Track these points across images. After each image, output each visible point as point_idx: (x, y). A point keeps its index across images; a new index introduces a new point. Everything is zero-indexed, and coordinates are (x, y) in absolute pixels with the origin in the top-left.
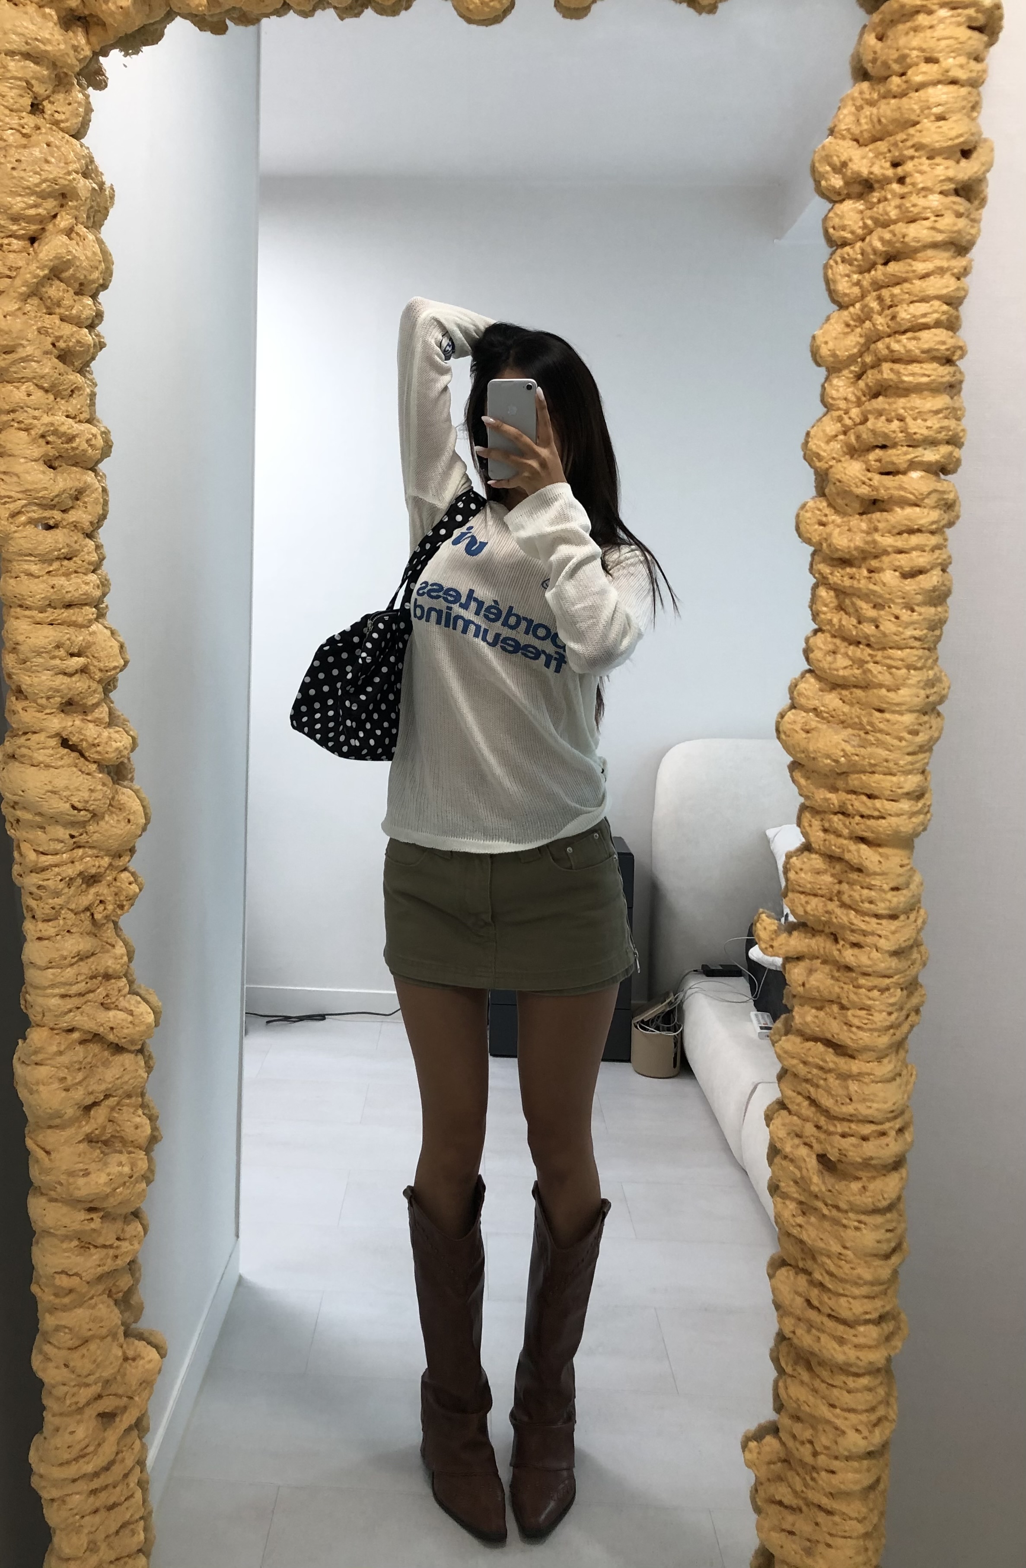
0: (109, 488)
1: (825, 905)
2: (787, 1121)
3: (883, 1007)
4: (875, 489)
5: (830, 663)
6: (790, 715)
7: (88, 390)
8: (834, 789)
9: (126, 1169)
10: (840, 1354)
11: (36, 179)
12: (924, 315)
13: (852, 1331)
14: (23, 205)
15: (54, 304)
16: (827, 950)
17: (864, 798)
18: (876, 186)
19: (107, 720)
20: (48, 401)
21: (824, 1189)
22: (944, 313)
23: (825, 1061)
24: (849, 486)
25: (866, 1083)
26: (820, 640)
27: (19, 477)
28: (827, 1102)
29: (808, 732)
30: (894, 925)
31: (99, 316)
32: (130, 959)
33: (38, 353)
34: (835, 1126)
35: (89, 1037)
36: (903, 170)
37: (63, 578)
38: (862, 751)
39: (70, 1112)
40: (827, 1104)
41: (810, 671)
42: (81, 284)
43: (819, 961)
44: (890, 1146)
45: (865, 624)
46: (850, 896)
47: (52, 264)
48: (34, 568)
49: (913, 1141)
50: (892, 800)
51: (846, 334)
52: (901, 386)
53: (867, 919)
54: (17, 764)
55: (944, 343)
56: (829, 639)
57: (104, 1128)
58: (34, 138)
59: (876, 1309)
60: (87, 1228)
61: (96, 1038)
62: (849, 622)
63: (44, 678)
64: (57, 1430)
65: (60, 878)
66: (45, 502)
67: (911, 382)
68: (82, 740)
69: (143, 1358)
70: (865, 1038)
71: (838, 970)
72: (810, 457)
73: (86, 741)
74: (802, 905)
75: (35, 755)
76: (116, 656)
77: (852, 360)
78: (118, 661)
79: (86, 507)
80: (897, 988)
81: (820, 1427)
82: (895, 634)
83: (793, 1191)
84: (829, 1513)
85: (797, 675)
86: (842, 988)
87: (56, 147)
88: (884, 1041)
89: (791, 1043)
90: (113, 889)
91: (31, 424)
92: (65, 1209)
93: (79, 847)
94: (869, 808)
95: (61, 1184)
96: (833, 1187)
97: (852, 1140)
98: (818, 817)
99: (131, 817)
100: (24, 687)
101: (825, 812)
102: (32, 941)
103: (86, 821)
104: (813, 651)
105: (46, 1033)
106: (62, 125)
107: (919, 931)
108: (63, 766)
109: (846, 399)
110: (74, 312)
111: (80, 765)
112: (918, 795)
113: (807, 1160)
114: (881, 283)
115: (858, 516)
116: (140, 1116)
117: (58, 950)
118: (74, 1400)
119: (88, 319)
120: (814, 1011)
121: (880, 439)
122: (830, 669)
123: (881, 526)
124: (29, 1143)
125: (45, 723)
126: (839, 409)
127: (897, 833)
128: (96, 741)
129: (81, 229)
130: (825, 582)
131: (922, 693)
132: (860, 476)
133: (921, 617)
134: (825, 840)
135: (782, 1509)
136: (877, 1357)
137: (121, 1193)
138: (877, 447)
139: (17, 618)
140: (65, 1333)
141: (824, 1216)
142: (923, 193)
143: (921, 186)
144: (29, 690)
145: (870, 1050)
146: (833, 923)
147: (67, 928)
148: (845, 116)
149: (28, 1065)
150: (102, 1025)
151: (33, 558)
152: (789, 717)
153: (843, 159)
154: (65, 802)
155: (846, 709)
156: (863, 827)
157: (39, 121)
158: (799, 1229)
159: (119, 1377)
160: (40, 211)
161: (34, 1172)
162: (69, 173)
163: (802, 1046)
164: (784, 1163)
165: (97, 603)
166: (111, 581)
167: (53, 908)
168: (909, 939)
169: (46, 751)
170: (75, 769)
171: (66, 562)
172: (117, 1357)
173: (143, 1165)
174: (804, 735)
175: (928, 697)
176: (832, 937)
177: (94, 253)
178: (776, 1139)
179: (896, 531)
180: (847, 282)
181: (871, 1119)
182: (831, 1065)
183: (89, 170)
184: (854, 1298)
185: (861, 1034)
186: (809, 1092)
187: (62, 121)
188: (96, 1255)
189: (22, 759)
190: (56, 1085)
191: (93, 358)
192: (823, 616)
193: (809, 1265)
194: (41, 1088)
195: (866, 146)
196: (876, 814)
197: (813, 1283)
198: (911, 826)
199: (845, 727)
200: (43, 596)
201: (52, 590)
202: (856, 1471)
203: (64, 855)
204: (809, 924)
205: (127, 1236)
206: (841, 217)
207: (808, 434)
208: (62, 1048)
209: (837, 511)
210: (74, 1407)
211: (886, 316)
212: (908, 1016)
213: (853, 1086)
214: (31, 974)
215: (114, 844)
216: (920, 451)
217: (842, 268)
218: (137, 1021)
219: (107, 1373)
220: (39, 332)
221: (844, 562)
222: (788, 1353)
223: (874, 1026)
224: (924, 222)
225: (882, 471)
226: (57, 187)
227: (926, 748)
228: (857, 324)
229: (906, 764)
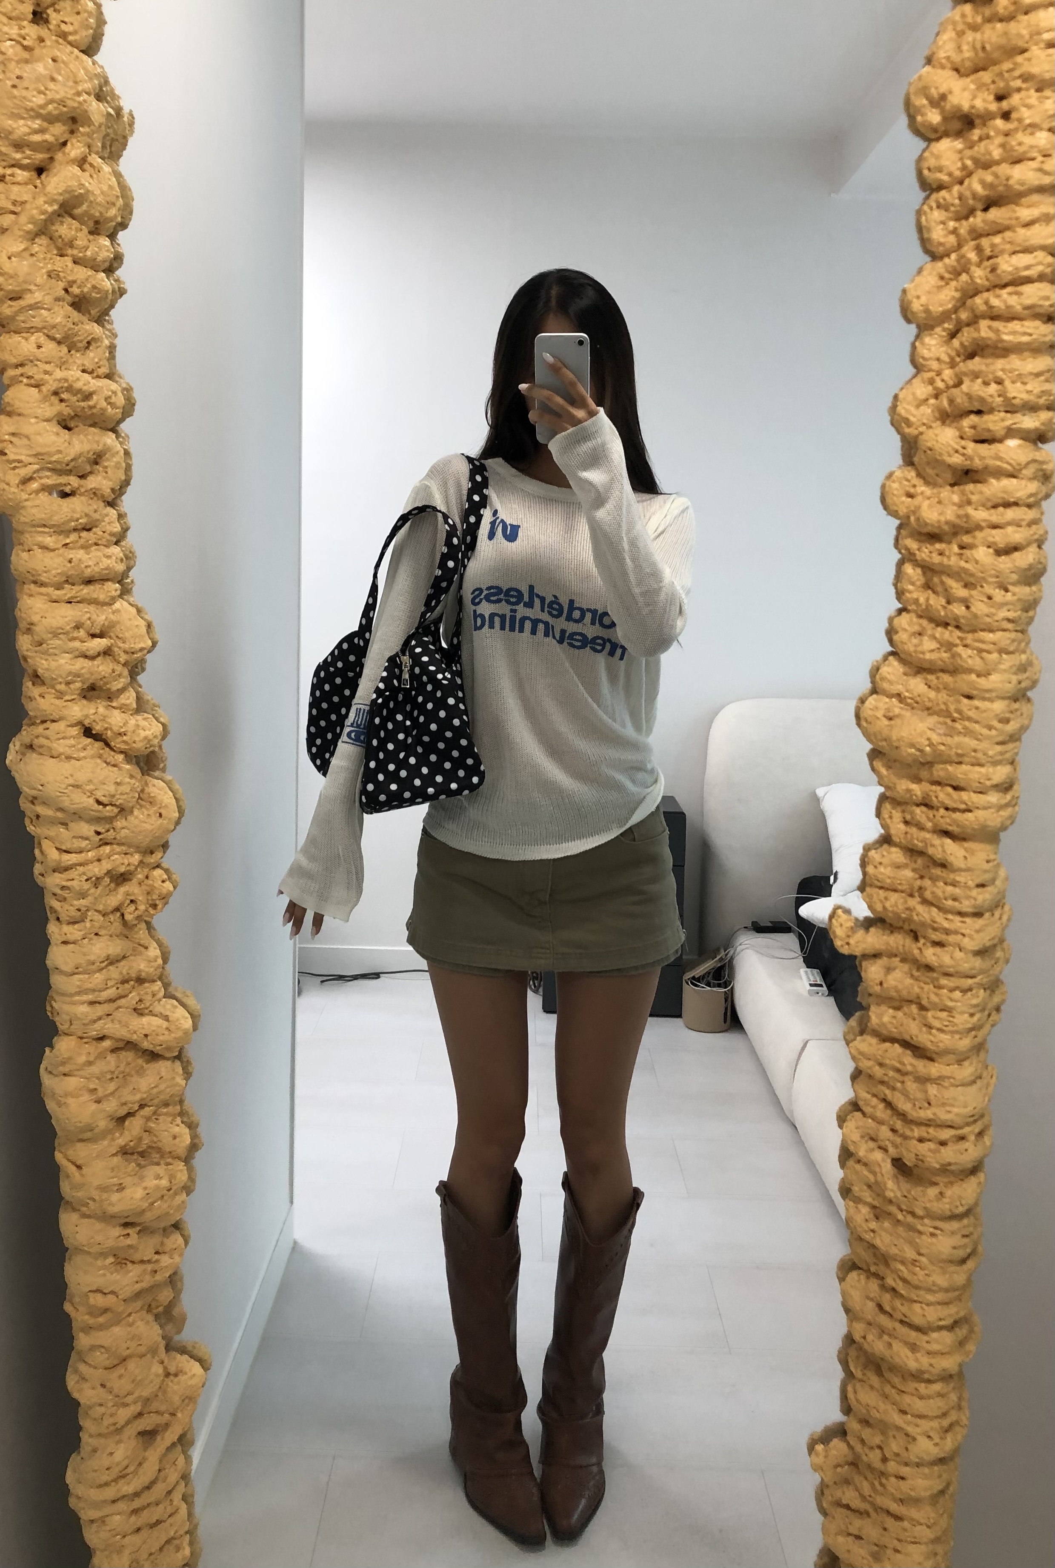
0: (132, 451)
1: (906, 902)
2: (860, 1123)
3: (965, 1009)
4: (970, 458)
5: (915, 646)
6: (871, 701)
7: (107, 342)
8: (917, 780)
9: (164, 1182)
10: (912, 1362)
11: (40, 100)
12: (1028, 268)
13: (926, 1338)
14: (27, 130)
15: (66, 245)
16: (906, 949)
17: (950, 790)
18: (977, 121)
19: (134, 706)
20: (62, 354)
21: (899, 1194)
22: (1049, 265)
23: (904, 1064)
24: (941, 454)
25: (945, 1087)
26: (904, 620)
27: (29, 439)
28: (904, 1106)
29: (890, 719)
30: (979, 922)
31: (118, 259)
32: (165, 961)
33: (48, 299)
34: (912, 1130)
35: (121, 1045)
36: (1009, 104)
37: (82, 552)
38: (949, 740)
39: (103, 1124)
40: (904, 1108)
41: (893, 653)
42: (97, 222)
43: (898, 959)
44: (970, 1151)
45: (955, 604)
46: (933, 893)
47: (62, 198)
48: (49, 541)
49: (992, 1144)
50: (980, 793)
51: (940, 288)
52: (1000, 345)
53: (950, 916)
54: (34, 755)
55: (1047, 298)
56: (915, 619)
57: (140, 1139)
58: (37, 52)
59: (950, 1315)
60: (121, 1245)
61: (129, 1045)
62: (937, 602)
63: (62, 661)
64: (95, 1451)
65: (86, 878)
66: (59, 467)
67: (1010, 342)
68: (106, 729)
69: (186, 1374)
70: (945, 1040)
71: (918, 969)
72: (898, 422)
73: (111, 729)
74: (881, 901)
75: (55, 745)
76: (142, 636)
77: (945, 316)
78: (145, 642)
79: (106, 472)
80: (979, 989)
81: (891, 1434)
82: (988, 616)
83: (867, 1196)
84: (898, 1518)
85: (879, 657)
86: (922, 988)
87: (64, 62)
88: (965, 1043)
89: (867, 1044)
90: (144, 887)
91: (42, 379)
92: (98, 1226)
93: (107, 844)
94: (955, 801)
95: (94, 1200)
96: (909, 1192)
97: (932, 1145)
98: (899, 809)
99: (163, 811)
100: (40, 672)
101: (906, 803)
102: (56, 944)
103: (113, 817)
104: (897, 632)
105: (73, 1043)
106: (70, 38)
107: (1003, 930)
108: (85, 758)
109: (938, 359)
110: (89, 253)
111: (105, 756)
112: (1006, 787)
113: (882, 1165)
114: (980, 231)
115: (948, 488)
116: (178, 1125)
117: (84, 955)
118: (111, 1420)
119: (104, 261)
120: (891, 1011)
121: (976, 404)
122: (915, 652)
123: (974, 498)
124: (58, 1156)
125: (65, 712)
126: (930, 370)
127: (984, 827)
128: (122, 730)
129: (95, 159)
130: (912, 558)
131: (1014, 679)
132: (952, 443)
133: (1015, 598)
134: (906, 833)
135: (849, 1512)
136: (949, 1363)
137: (160, 1207)
138: (972, 412)
139: (31, 595)
140: (102, 1353)
141: (898, 1221)
142: (1029, 130)
143: (1028, 121)
144: (46, 675)
145: (950, 1053)
146: (914, 921)
147: (96, 931)
148: (945, 42)
149: (56, 1076)
150: (135, 1032)
151: (47, 530)
152: (870, 703)
153: (943, 89)
154: (89, 797)
155: (932, 694)
156: (948, 820)
157: (43, 32)
158: (872, 1234)
159: (160, 1394)
160: (48, 137)
161: (65, 1188)
162: (79, 94)
163: (880, 1046)
164: (858, 1167)
165: (121, 579)
166: (137, 554)
167: (79, 910)
168: (993, 938)
169: (68, 742)
170: (99, 761)
171: (84, 534)
172: (157, 1375)
173: (182, 1176)
174: (886, 722)
175: (1020, 683)
176: (912, 934)
177: (111, 187)
178: (849, 1142)
179: (990, 504)
180: (942, 229)
181: (950, 1124)
182: (909, 1068)
183: (103, 93)
184: (928, 1305)
185: (943, 1036)
186: (885, 1095)
187: (70, 34)
188: (135, 1271)
189: (41, 750)
190: (86, 1097)
191: (112, 306)
192: (907, 595)
193: (882, 1270)
194: (71, 1101)
195: (967, 76)
196: (963, 806)
197: (883, 1287)
198: (999, 820)
199: (929, 714)
200: (59, 571)
201: (69, 565)
202: (926, 1477)
203: (90, 854)
204: (888, 921)
205: (167, 1249)
206: (938, 157)
207: (896, 397)
208: (92, 1059)
209: (927, 483)
210: (112, 1428)
211: (985, 269)
212: (989, 1015)
213: (932, 1090)
214: (56, 980)
215: (145, 842)
216: (1018, 417)
217: (937, 215)
218: (172, 1028)
219: (145, 1393)
220: (50, 276)
221: (933, 537)
222: (858, 1357)
223: (955, 1028)
224: (1030, 163)
225: (977, 438)
226: (65, 109)
227: (1014, 738)
228: (952, 276)
229: (995, 755)
